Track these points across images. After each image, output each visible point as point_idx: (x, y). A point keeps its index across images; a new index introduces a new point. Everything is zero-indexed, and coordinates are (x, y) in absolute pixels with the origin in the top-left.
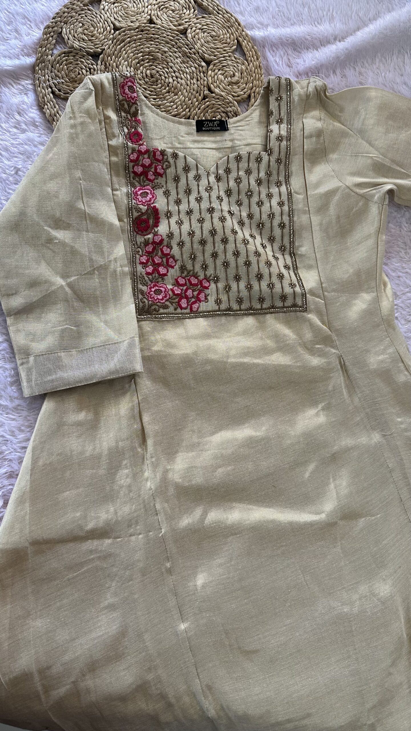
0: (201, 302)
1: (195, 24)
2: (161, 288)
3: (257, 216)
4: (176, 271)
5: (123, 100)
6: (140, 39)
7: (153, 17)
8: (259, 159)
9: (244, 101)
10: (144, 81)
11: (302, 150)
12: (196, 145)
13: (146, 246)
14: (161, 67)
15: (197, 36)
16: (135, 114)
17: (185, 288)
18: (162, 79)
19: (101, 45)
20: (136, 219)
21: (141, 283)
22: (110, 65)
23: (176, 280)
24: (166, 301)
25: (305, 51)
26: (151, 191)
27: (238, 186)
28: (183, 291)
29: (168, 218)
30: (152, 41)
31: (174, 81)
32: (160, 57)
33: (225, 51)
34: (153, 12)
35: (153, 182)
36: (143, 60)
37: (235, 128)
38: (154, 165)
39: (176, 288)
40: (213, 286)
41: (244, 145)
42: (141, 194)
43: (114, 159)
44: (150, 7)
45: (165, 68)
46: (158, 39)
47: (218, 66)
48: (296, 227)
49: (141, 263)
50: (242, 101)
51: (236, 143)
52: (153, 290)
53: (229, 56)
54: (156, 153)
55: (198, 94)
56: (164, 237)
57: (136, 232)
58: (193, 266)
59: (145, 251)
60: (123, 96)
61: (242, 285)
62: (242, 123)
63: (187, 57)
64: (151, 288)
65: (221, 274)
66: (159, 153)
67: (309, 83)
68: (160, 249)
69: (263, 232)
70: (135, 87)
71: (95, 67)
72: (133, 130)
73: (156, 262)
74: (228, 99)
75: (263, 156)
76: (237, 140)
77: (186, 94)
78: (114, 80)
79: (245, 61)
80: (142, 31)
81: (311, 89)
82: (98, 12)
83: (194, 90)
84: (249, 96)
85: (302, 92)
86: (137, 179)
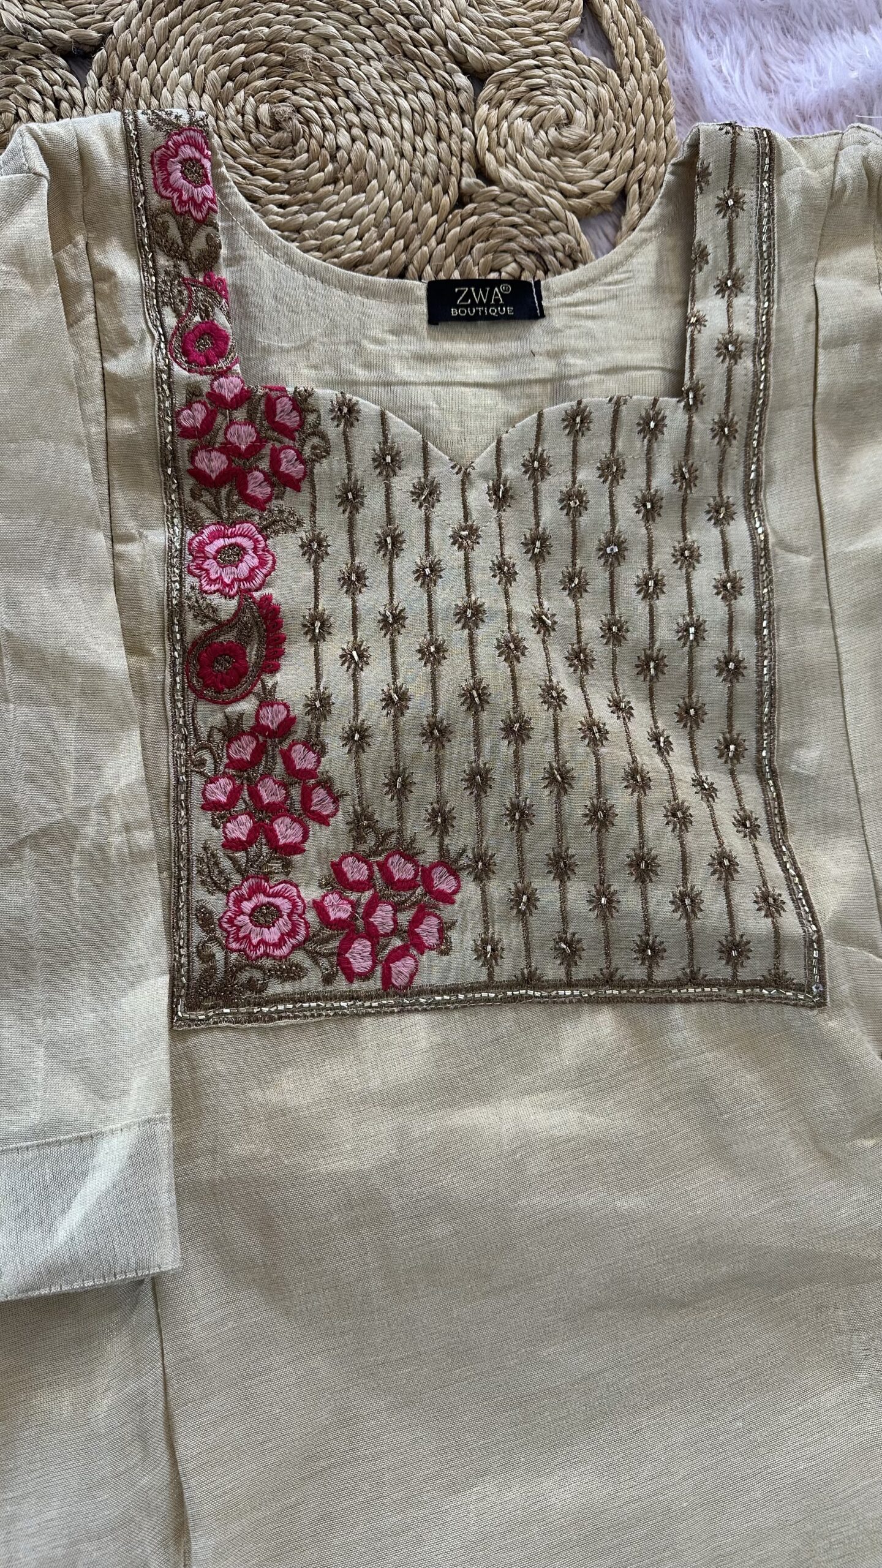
0: (422, 953)
2: (278, 901)
3: (638, 632)
4: (336, 835)
5: (163, 211)
8: (652, 424)
9: (604, 213)
10: (249, 141)
11: (808, 389)
12: (428, 373)
13: (230, 741)
14: (311, 94)
16: (210, 258)
17: (368, 895)
18: (311, 135)
19: (99, 17)
20: (195, 644)
21: (203, 883)
22: (127, 87)
23: (337, 868)
24: (295, 948)
25: (824, 35)
26: (256, 541)
27: (574, 523)
28: (361, 910)
29: (315, 640)
31: (353, 140)
32: (308, 58)
33: (538, 33)
35: (264, 510)
36: (246, 68)
37: (567, 309)
38: (269, 445)
39: (333, 898)
40: (470, 890)
41: (599, 373)
42: (218, 551)
43: (122, 425)
45: (326, 95)
47: (514, 87)
48: (784, 676)
49: (210, 806)
50: (596, 210)
51: (570, 365)
52: (247, 906)
53: (555, 53)
54: (275, 405)
55: (439, 187)
56: (298, 711)
57: (194, 691)
58: (401, 818)
59: (226, 761)
60: (162, 197)
61: (579, 891)
62: (596, 292)
63: (405, 55)
64: (239, 901)
65: (504, 855)
66: (289, 405)
67: (840, 148)
68: (281, 751)
69: (659, 687)
70: (207, 164)
71: (76, 93)
72: (197, 319)
73: (266, 800)
74: (547, 206)
75: (667, 413)
76: (575, 352)
77: (398, 187)
78: (131, 139)
79: (610, 70)
81: (846, 169)
83: (424, 173)
84: (623, 193)
85: (816, 179)
86: (207, 497)
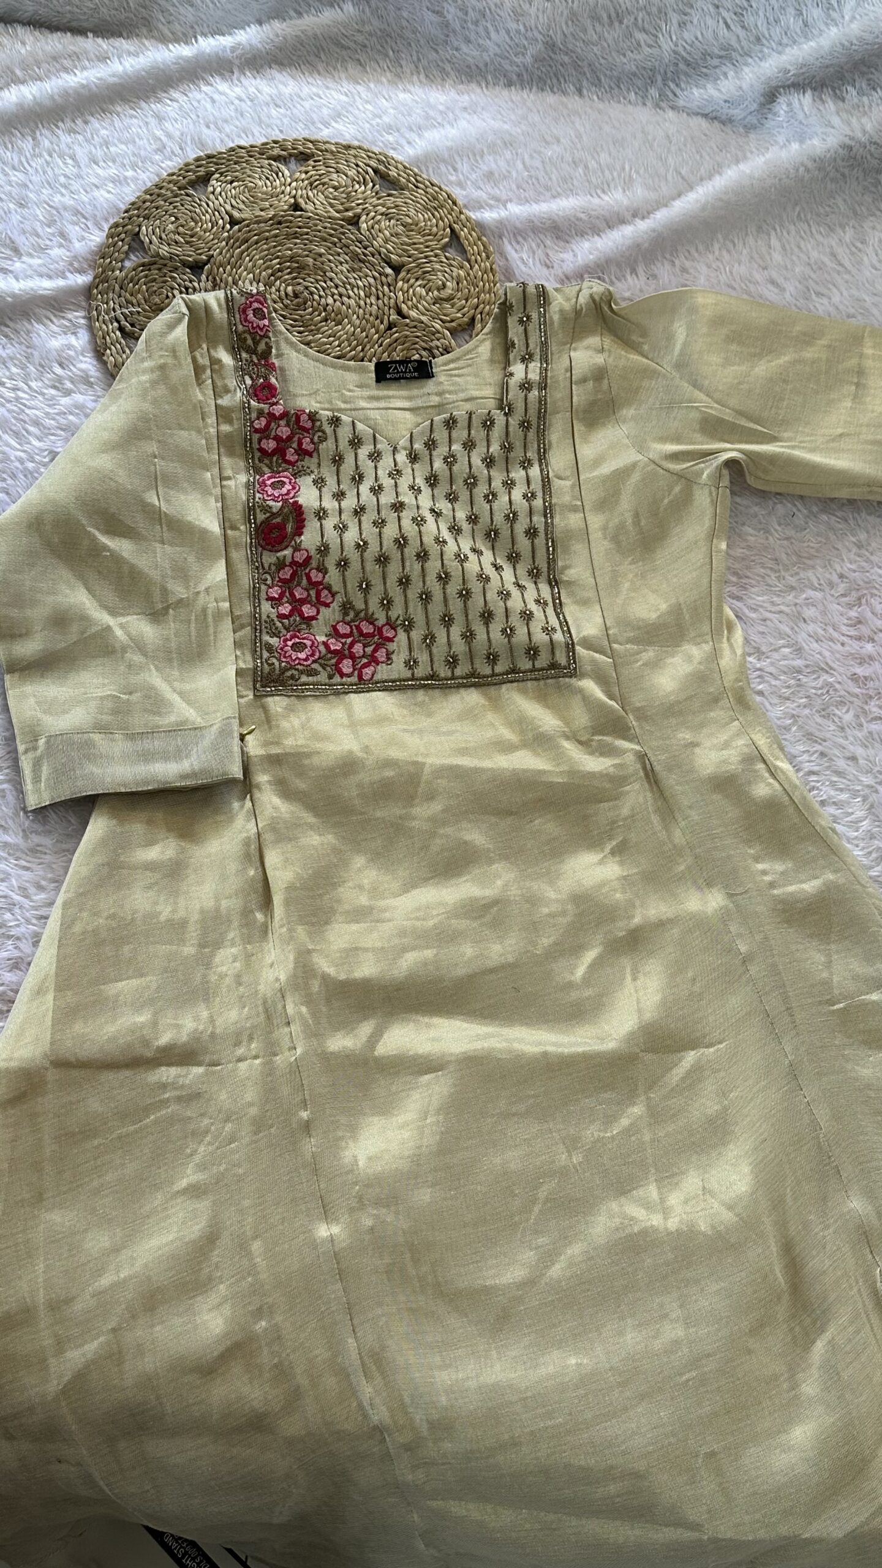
0: (378, 665)
1: (374, 206)
2: (305, 641)
3: (485, 518)
4: (334, 611)
5: (244, 332)
6: (276, 236)
7: (301, 201)
8: (488, 424)
9: (464, 330)
10: (283, 304)
11: (568, 404)
12: (375, 404)
13: (279, 570)
14: (313, 280)
15: (376, 226)
16: (267, 354)
17: (349, 640)
18: (314, 300)
19: (206, 250)
20: (261, 524)
21: (268, 632)
22: (222, 280)
23: (334, 628)
24: (314, 662)
26: (290, 479)
27: (450, 469)
28: (347, 646)
29: (321, 520)
30: (297, 238)
31: (335, 301)
32: (311, 264)
33: (427, 247)
34: (300, 192)
35: (294, 466)
36: (280, 270)
37: (445, 373)
38: (297, 436)
39: (333, 640)
40: (402, 636)
41: (462, 401)
42: (272, 483)
43: (226, 428)
44: (294, 184)
45: (320, 281)
46: (307, 234)
47: (416, 272)
48: (558, 533)
49: (270, 599)
50: (460, 328)
51: (447, 398)
52: (290, 643)
53: (436, 256)
54: (300, 418)
55: (378, 321)
56: (313, 552)
57: (261, 546)
58: (366, 603)
59: (277, 579)
60: (244, 326)
61: (456, 631)
62: (461, 363)
63: (360, 261)
64: (285, 641)
65: (418, 616)
66: (307, 418)
67: (580, 290)
68: (305, 573)
69: (497, 544)
70: (265, 310)
71: (196, 284)
72: (262, 381)
73: (298, 597)
74: (434, 327)
75: (496, 417)
76: (450, 392)
77: (358, 322)
78: (229, 301)
79: (465, 263)
80: (280, 223)
81: (582, 300)
82: (203, 198)
83: (371, 315)
84: (473, 319)
85: (567, 306)
86: (266, 461)
